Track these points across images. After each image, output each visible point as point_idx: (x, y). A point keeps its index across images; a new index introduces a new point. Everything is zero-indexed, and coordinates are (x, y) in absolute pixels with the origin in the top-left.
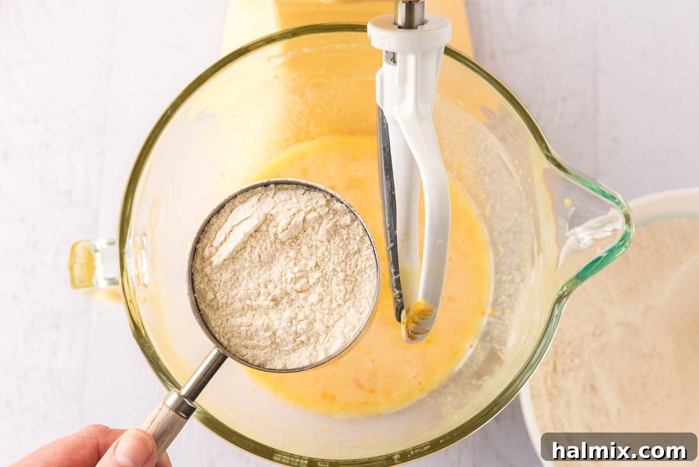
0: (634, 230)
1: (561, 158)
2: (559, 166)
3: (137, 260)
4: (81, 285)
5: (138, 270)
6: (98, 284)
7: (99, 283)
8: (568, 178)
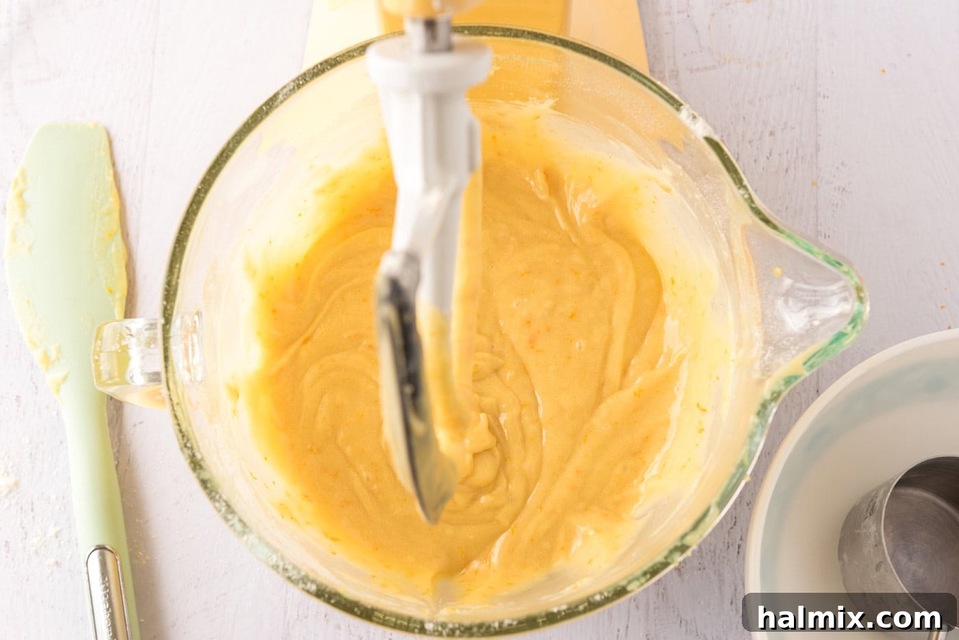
0: (868, 308)
1: (768, 211)
2: (766, 221)
3: (186, 350)
4: (110, 382)
5: (188, 360)
6: (133, 382)
7: (135, 379)
8: (777, 237)
